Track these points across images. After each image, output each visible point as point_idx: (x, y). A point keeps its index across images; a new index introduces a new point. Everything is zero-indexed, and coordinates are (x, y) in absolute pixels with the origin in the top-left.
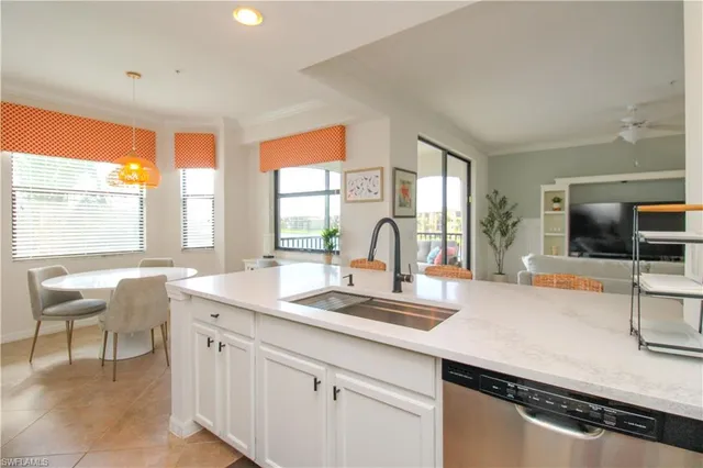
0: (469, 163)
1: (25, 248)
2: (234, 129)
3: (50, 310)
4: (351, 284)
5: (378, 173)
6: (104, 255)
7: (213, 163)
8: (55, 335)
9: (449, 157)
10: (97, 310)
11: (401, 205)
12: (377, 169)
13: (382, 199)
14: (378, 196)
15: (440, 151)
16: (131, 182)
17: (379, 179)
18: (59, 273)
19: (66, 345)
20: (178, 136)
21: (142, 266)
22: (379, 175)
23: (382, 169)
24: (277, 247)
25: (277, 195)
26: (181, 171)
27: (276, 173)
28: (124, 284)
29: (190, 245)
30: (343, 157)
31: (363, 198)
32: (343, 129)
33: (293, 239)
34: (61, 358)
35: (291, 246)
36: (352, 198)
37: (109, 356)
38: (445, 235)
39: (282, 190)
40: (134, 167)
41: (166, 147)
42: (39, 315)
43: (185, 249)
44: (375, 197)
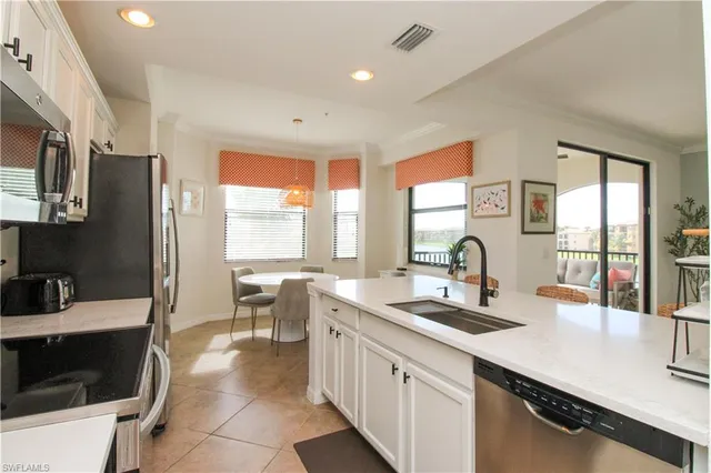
0: (646, 166)
1: (233, 253)
2: (375, 153)
3: (243, 299)
4: (446, 296)
5: (505, 187)
6: (279, 261)
7: (358, 185)
8: (246, 319)
9: (609, 160)
10: (269, 302)
11: (532, 220)
12: (503, 183)
13: (509, 215)
14: (505, 211)
15: (598, 157)
16: (297, 204)
17: (506, 193)
18: (249, 272)
19: (251, 326)
20: (331, 163)
21: (302, 271)
22: (506, 188)
23: (509, 183)
24: (410, 261)
25: (411, 211)
26: (333, 192)
27: (411, 190)
28: (286, 283)
29: (339, 255)
30: (470, 172)
31: (490, 213)
32: (469, 145)
33: (425, 253)
34: (247, 334)
35: (422, 260)
36: (480, 213)
37: (275, 339)
38: (604, 253)
39: (416, 206)
40: (296, 192)
41: (322, 173)
42: (237, 301)
43: (335, 259)
44: (502, 212)
